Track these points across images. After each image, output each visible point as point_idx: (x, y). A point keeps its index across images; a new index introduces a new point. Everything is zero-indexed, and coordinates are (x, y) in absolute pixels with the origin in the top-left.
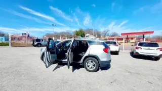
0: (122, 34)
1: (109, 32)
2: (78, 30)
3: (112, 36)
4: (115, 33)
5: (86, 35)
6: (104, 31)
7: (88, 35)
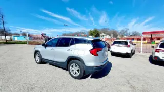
0: (144, 33)
1: (128, 32)
2: (92, 30)
3: (131, 36)
4: (135, 32)
5: (101, 35)
6: (122, 31)
7: (103, 34)
